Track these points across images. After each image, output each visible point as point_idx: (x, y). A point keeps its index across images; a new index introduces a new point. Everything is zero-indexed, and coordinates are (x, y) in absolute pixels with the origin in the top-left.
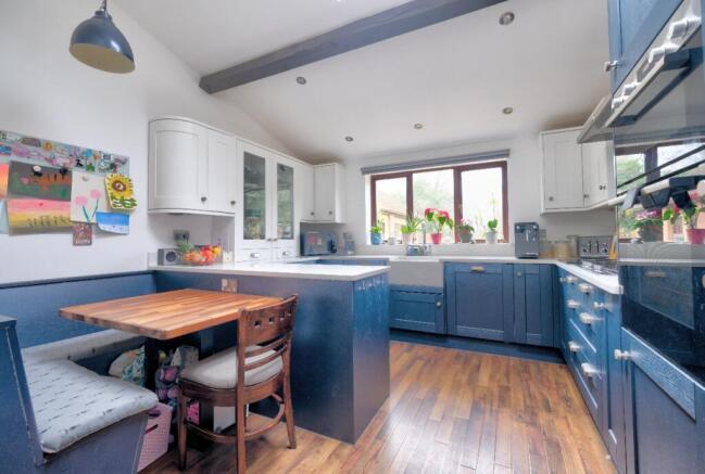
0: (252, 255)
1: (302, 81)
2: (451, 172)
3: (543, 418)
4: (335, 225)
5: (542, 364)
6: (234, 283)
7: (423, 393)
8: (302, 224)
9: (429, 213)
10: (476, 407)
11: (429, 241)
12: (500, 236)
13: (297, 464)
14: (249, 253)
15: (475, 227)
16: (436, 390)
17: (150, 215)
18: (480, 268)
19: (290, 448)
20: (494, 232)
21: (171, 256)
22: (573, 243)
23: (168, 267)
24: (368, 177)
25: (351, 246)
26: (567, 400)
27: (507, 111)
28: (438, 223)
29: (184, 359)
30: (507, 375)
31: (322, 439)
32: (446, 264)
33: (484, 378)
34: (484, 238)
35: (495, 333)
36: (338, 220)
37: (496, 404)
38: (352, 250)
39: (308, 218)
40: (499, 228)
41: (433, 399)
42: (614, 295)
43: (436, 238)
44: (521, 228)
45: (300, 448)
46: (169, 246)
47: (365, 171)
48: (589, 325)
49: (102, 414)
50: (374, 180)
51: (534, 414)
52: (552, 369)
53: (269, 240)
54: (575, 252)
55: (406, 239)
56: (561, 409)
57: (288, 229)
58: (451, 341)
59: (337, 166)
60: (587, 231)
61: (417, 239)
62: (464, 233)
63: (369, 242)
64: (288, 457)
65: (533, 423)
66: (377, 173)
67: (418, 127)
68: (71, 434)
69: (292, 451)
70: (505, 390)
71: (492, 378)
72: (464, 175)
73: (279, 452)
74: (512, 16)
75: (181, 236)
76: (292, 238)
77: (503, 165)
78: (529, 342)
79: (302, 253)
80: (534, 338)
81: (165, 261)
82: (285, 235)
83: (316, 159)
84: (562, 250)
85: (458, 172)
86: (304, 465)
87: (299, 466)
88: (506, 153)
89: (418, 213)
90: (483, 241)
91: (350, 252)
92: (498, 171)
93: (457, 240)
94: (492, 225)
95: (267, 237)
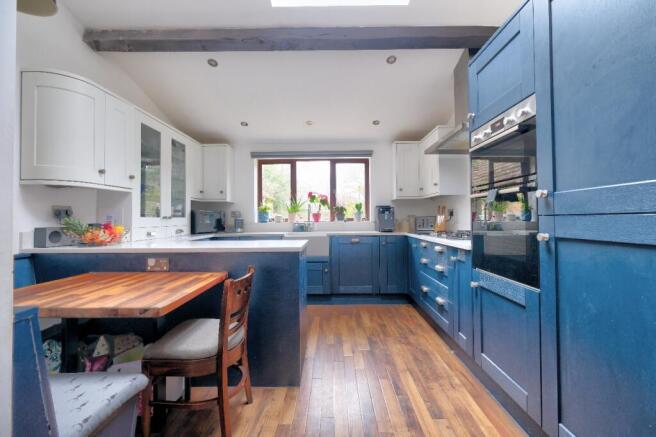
0: (149, 234)
1: (213, 63)
2: (328, 163)
3: (412, 339)
4: (226, 204)
5: (396, 306)
6: (164, 261)
7: (331, 339)
8: (193, 202)
9: (312, 197)
10: (371, 342)
11: (312, 219)
12: (363, 216)
13: (260, 413)
14: (145, 231)
15: (346, 207)
16: (338, 336)
17: (23, 187)
18: (357, 240)
19: (247, 403)
20: (359, 213)
21: (55, 235)
22: (412, 220)
23: (52, 249)
24: (256, 161)
25: (240, 224)
26: (420, 325)
27: (376, 123)
28: (318, 204)
29: (112, 347)
30: (380, 317)
31: (271, 390)
32: (332, 238)
33: (366, 321)
34: (353, 217)
35: (368, 288)
36: (228, 200)
37: (382, 336)
38: (242, 227)
39: (198, 197)
40: (363, 209)
41: (340, 343)
42: (466, 251)
43: (317, 217)
44: (384, 209)
45: (256, 401)
46: (51, 224)
47: (254, 155)
48: (442, 272)
49: (106, 402)
50: (260, 163)
51: (406, 338)
52: (405, 309)
53: (165, 218)
54: (413, 227)
55: (292, 218)
56: (419, 331)
57: (179, 207)
58: (334, 299)
59: (227, 148)
60: (420, 213)
61: (302, 218)
62: (338, 212)
63: (256, 220)
64: (249, 411)
65: (409, 343)
66: (264, 159)
67: (309, 123)
68: (86, 426)
69: (250, 406)
70: (383, 326)
71: (371, 320)
72: (338, 166)
73: (239, 410)
74: (395, 59)
75: (61, 213)
76: (183, 216)
77: (366, 162)
78: (389, 292)
79: (193, 231)
80: (392, 289)
81: (48, 243)
82: (177, 213)
83: (205, 138)
84: (406, 225)
85: (333, 163)
86: (268, 412)
87: (263, 414)
88: (370, 153)
89: (302, 195)
90: (352, 220)
91: (239, 230)
92: (362, 166)
93: (333, 219)
94: (358, 207)
95: (163, 214)
